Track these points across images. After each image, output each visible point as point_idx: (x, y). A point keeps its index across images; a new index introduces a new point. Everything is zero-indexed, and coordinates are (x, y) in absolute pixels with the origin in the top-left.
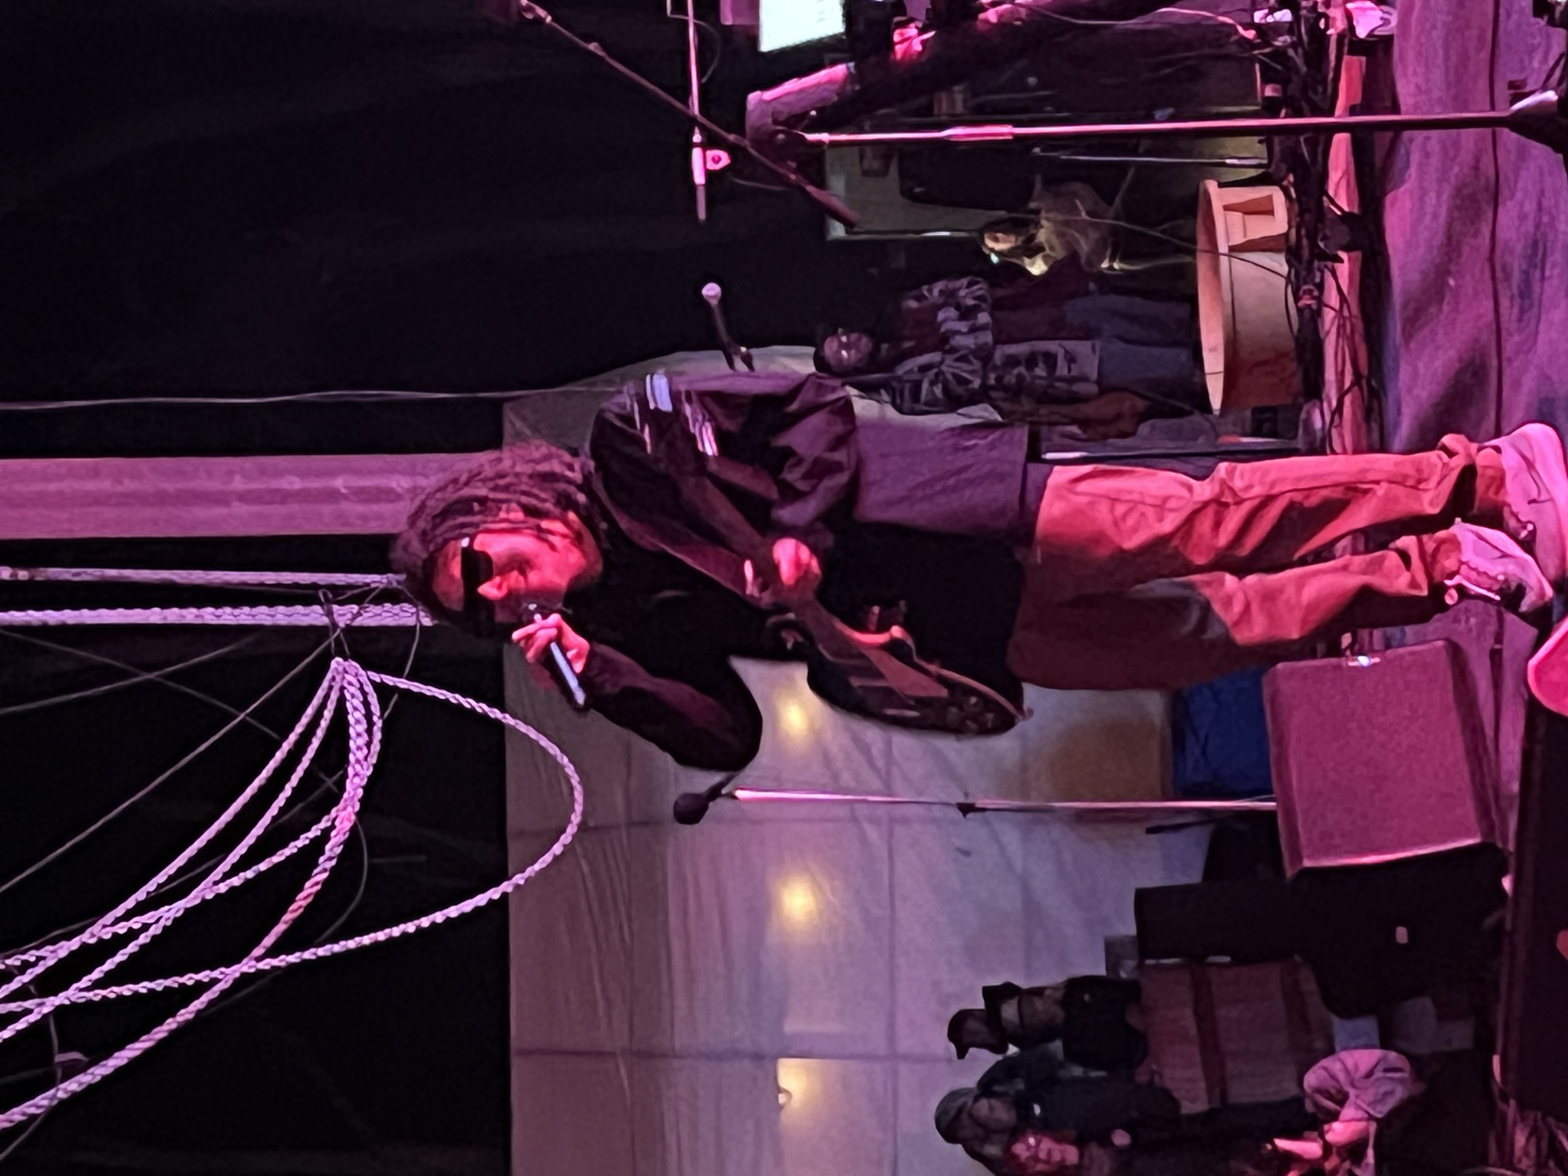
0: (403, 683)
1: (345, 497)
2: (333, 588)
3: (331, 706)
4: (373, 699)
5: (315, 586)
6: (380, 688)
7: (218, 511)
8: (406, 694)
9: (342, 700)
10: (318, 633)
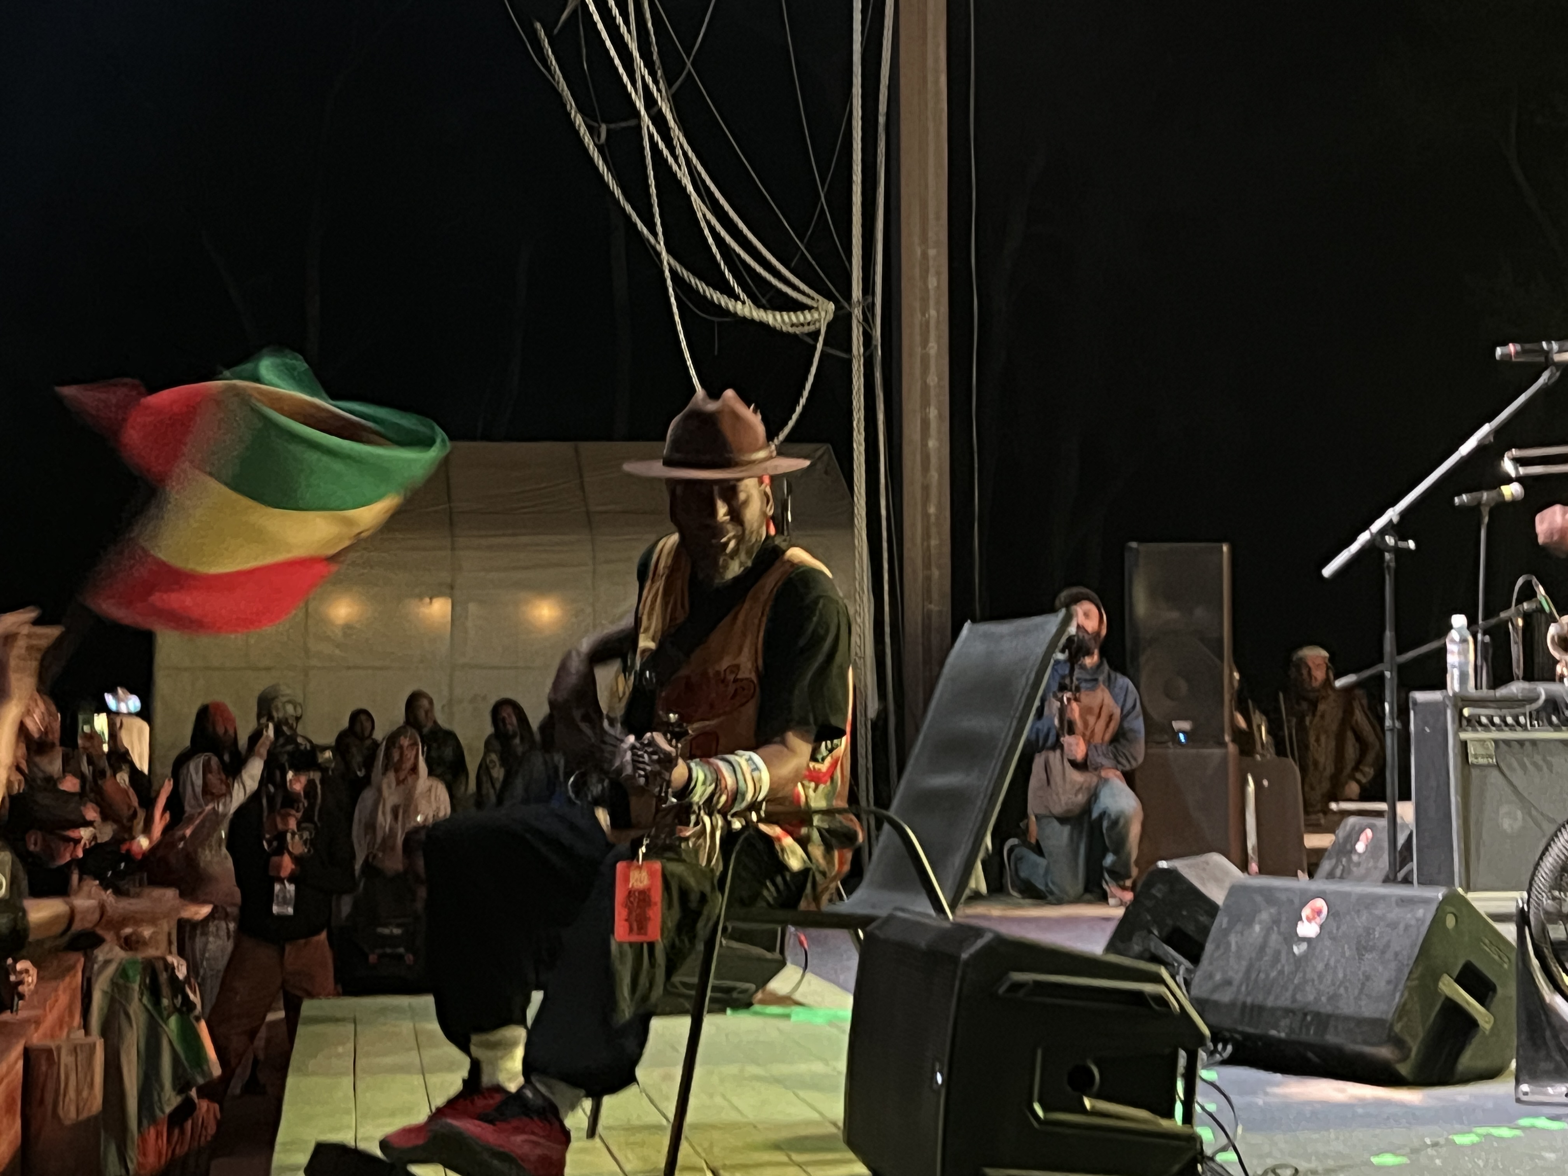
0: (820, 346)
1: (923, 314)
2: (873, 304)
3: (808, 302)
4: (812, 328)
5: (873, 294)
6: (817, 333)
7: (916, 240)
8: (815, 348)
9: (810, 308)
10: (848, 297)
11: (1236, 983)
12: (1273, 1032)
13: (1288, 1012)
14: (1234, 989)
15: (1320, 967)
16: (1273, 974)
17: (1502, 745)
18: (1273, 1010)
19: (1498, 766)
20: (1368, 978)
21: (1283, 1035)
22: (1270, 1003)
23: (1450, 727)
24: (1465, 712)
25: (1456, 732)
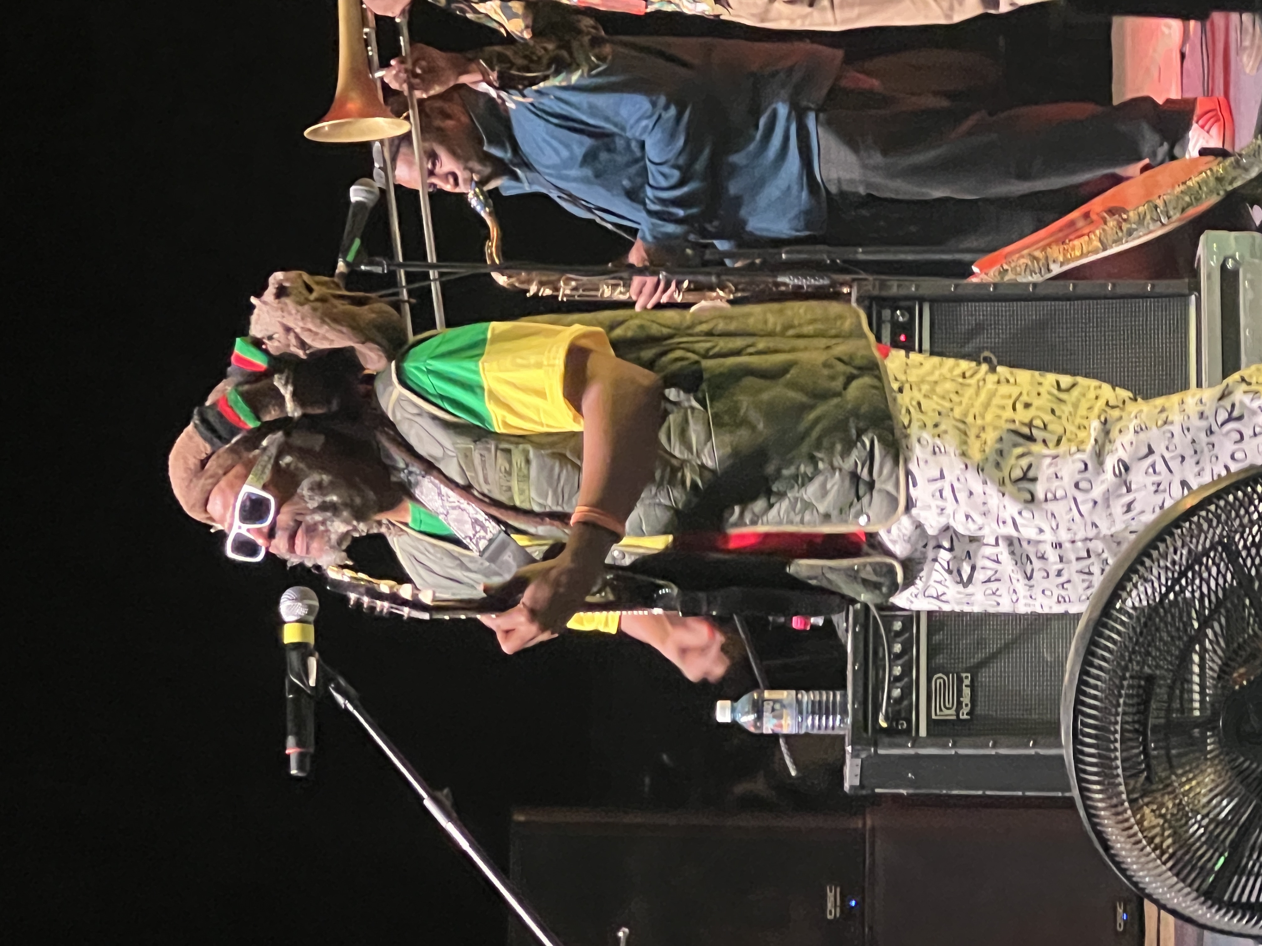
17: (940, 660)
19: (974, 670)
23: (909, 751)
24: (884, 725)
25: (917, 741)
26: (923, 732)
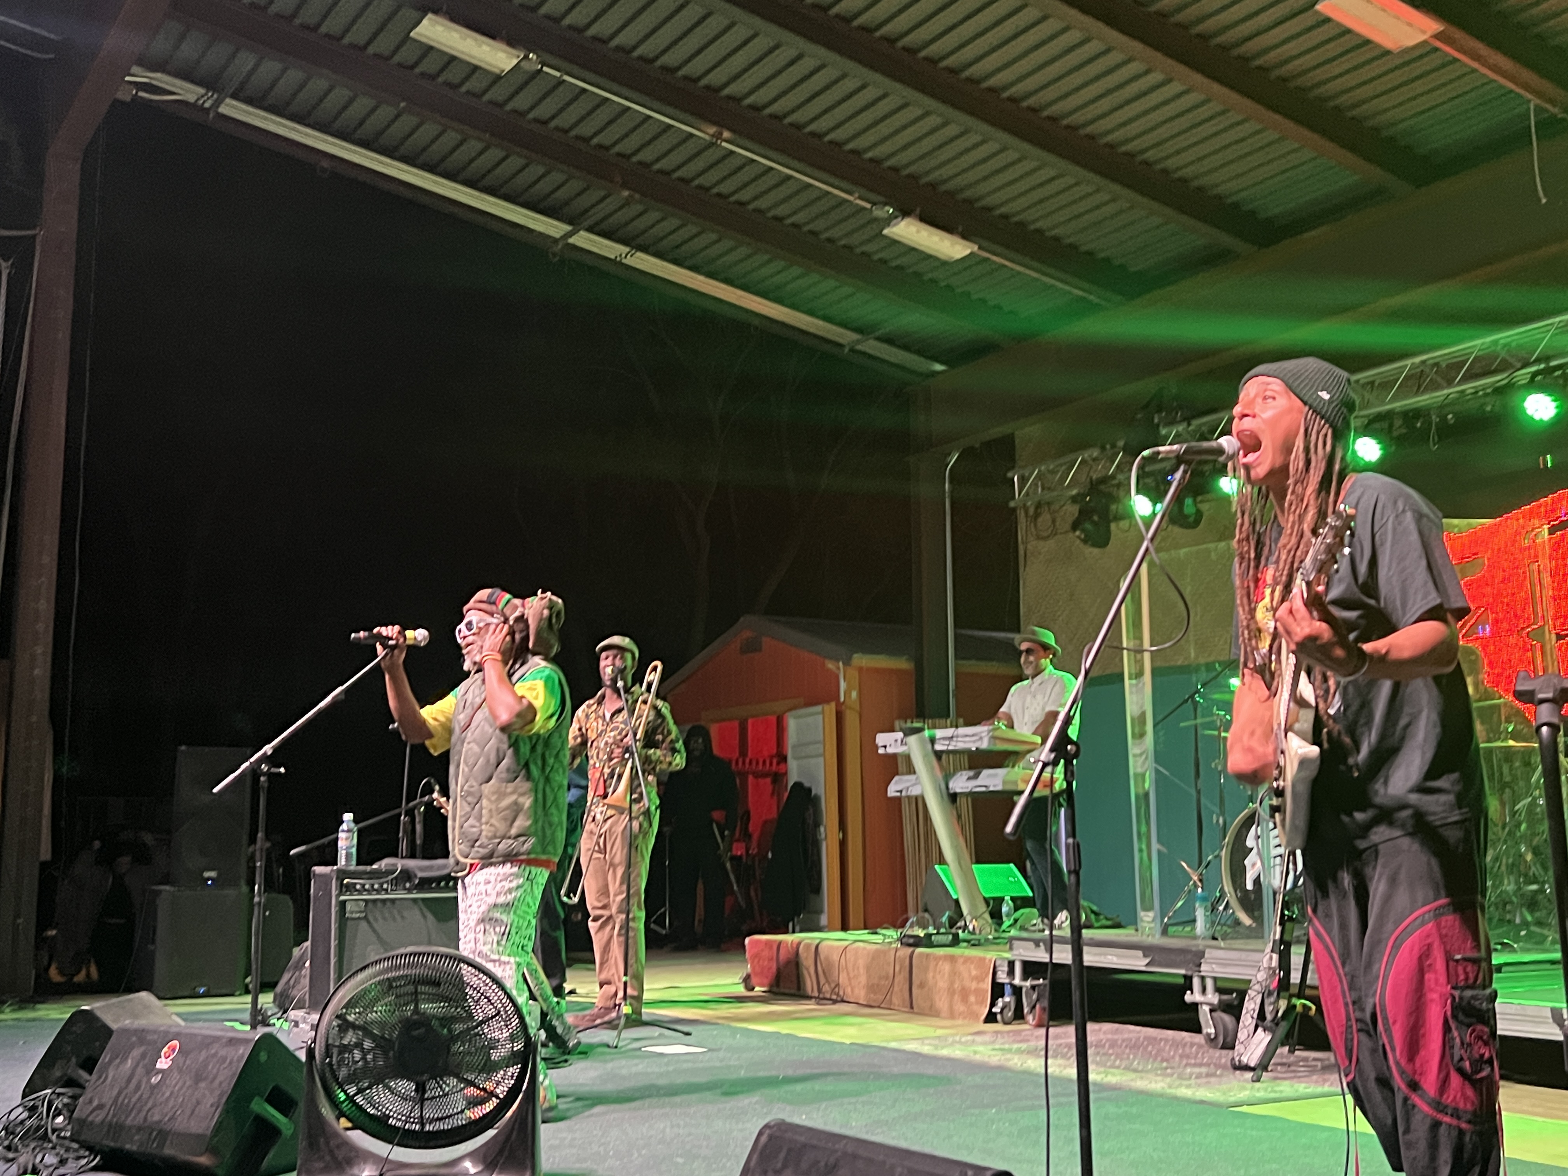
11: (108, 1107)
12: (128, 1146)
13: (139, 1129)
14: (106, 1110)
15: (168, 1094)
16: (134, 1100)
17: (370, 905)
18: (130, 1128)
19: (365, 918)
20: (198, 1103)
21: (135, 1148)
22: (129, 1122)
23: (334, 892)
24: (345, 881)
25: (338, 896)
26: (342, 898)
